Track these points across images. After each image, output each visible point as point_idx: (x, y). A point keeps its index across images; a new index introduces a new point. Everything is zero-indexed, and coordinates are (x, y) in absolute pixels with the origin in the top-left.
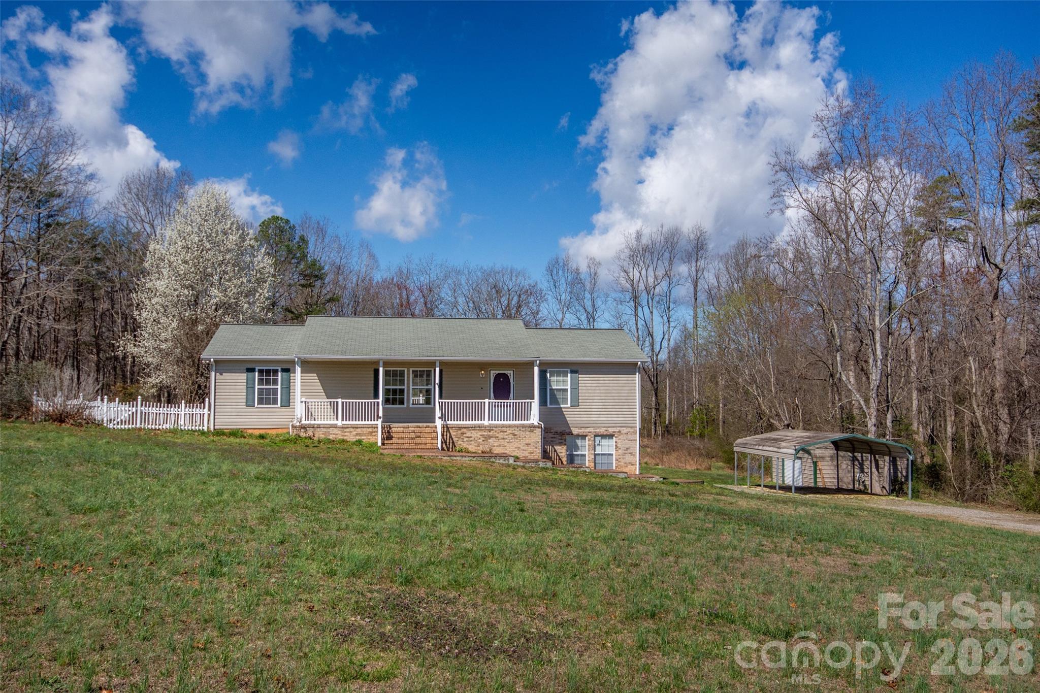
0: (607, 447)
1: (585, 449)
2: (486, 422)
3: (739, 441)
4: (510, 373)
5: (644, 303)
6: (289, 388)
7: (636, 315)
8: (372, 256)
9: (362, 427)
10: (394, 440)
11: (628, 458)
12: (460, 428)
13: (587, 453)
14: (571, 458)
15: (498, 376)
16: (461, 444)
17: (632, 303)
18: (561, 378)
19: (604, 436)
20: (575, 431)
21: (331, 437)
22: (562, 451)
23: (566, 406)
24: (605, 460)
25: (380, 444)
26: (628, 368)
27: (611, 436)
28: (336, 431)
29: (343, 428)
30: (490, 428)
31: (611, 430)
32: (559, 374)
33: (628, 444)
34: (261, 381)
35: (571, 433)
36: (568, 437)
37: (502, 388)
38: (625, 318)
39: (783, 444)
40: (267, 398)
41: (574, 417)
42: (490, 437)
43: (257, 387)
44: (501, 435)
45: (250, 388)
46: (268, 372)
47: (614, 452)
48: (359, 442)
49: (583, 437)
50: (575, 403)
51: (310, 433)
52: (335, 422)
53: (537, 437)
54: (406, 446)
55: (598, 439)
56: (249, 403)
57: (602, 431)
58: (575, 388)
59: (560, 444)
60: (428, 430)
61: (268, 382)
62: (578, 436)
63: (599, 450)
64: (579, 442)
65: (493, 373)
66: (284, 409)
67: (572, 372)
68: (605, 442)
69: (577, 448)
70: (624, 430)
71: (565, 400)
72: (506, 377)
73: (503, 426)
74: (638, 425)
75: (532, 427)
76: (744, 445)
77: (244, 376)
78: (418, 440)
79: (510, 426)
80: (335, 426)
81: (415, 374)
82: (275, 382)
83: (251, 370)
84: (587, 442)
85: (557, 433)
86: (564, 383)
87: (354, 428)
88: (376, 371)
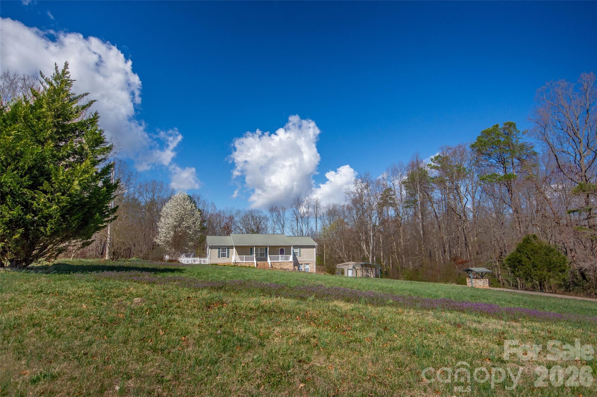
0: (307, 267)
1: (302, 268)
2: (280, 261)
6: (229, 253)
8: (215, 207)
9: (250, 263)
10: (259, 266)
11: (313, 270)
12: (274, 262)
14: (299, 269)
15: (281, 249)
16: (274, 266)
17: (296, 221)
19: (307, 264)
20: (300, 263)
21: (242, 265)
22: (297, 268)
23: (297, 257)
24: (307, 270)
25: (256, 267)
26: (313, 247)
27: (309, 264)
29: (245, 263)
30: (281, 262)
31: (308, 262)
32: (296, 248)
33: (313, 266)
34: (222, 251)
36: (298, 264)
37: (282, 252)
38: (294, 226)
39: (350, 265)
40: (223, 255)
41: (299, 259)
42: (281, 265)
43: (221, 253)
44: (284, 264)
45: (219, 253)
46: (224, 249)
47: (309, 268)
48: (249, 266)
49: (302, 264)
50: (300, 256)
51: (237, 264)
53: (292, 264)
54: (262, 267)
55: (305, 265)
56: (219, 257)
57: (306, 263)
58: (300, 252)
59: (296, 266)
60: (266, 263)
63: (306, 268)
64: (301, 266)
65: (280, 248)
66: (228, 258)
67: (299, 248)
70: (312, 262)
71: (297, 255)
72: (283, 249)
73: (284, 262)
74: (315, 261)
75: (291, 262)
76: (339, 266)
77: (217, 250)
78: (264, 265)
79: (286, 262)
80: (243, 262)
81: (260, 249)
82: (225, 251)
83: (219, 248)
84: (303, 266)
85: (296, 263)
86: (297, 251)
87: (248, 263)
88: (251, 248)
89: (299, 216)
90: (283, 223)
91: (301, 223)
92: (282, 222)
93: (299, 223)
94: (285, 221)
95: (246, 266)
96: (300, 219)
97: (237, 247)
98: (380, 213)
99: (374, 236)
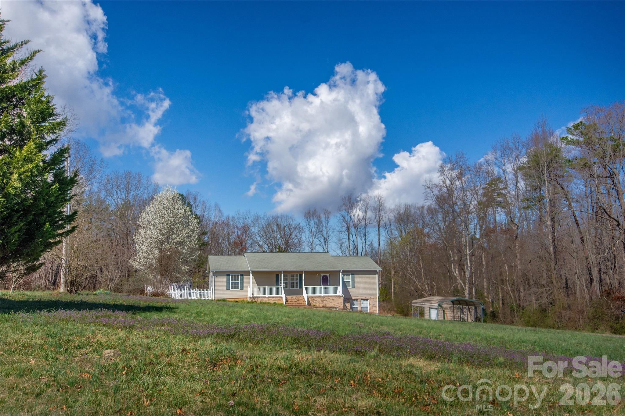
0: (366, 304)
1: (357, 305)
2: (322, 295)
3: (414, 301)
4: (328, 275)
5: (353, 233)
6: (243, 282)
7: (349, 239)
9: (276, 297)
10: (289, 302)
11: (374, 308)
12: (312, 297)
13: (358, 307)
14: (351, 308)
15: (323, 277)
16: (313, 303)
17: (347, 233)
18: (348, 277)
19: (364, 300)
20: (353, 298)
21: (264, 301)
22: (348, 305)
23: (350, 288)
24: (365, 309)
25: (284, 304)
26: (374, 272)
27: (367, 300)
28: (266, 299)
29: (269, 298)
30: (324, 297)
31: (367, 297)
32: (347, 275)
33: (374, 303)
34: (232, 280)
35: (351, 299)
36: (351, 300)
37: (325, 281)
38: (344, 240)
39: (433, 302)
40: (235, 286)
41: (353, 292)
42: (324, 301)
43: (231, 282)
44: (328, 300)
45: (228, 282)
46: (235, 276)
47: (368, 306)
48: (275, 303)
49: (357, 300)
50: (353, 287)
51: (256, 300)
52: (265, 295)
53: (341, 300)
54: (294, 304)
55: (362, 301)
56: (228, 288)
57: (364, 298)
58: (353, 281)
59: (348, 303)
60: (301, 298)
61: (235, 280)
62: (354, 300)
63: (363, 306)
64: (355, 302)
65: (322, 275)
66: (241, 291)
67: (352, 274)
68: (365, 302)
69: (354, 304)
70: (372, 297)
71: (349, 286)
72: (326, 276)
73: (329, 296)
74: (378, 295)
75: (339, 296)
76: (416, 303)
77: (225, 278)
78: (298, 302)
79: (331, 296)
80: (265, 297)
81: (292, 276)
82: (238, 280)
83: (228, 275)
84: (358, 302)
85: (348, 299)
86: (349, 279)
87: (273, 297)
88: (277, 275)
89: (352, 224)
90: (325, 236)
91: (354, 236)
92: (325, 233)
93: (351, 236)
94: (330, 233)
95: (269, 303)
96: (352, 230)
97: (255, 273)
98: (482, 219)
99: (472, 255)
